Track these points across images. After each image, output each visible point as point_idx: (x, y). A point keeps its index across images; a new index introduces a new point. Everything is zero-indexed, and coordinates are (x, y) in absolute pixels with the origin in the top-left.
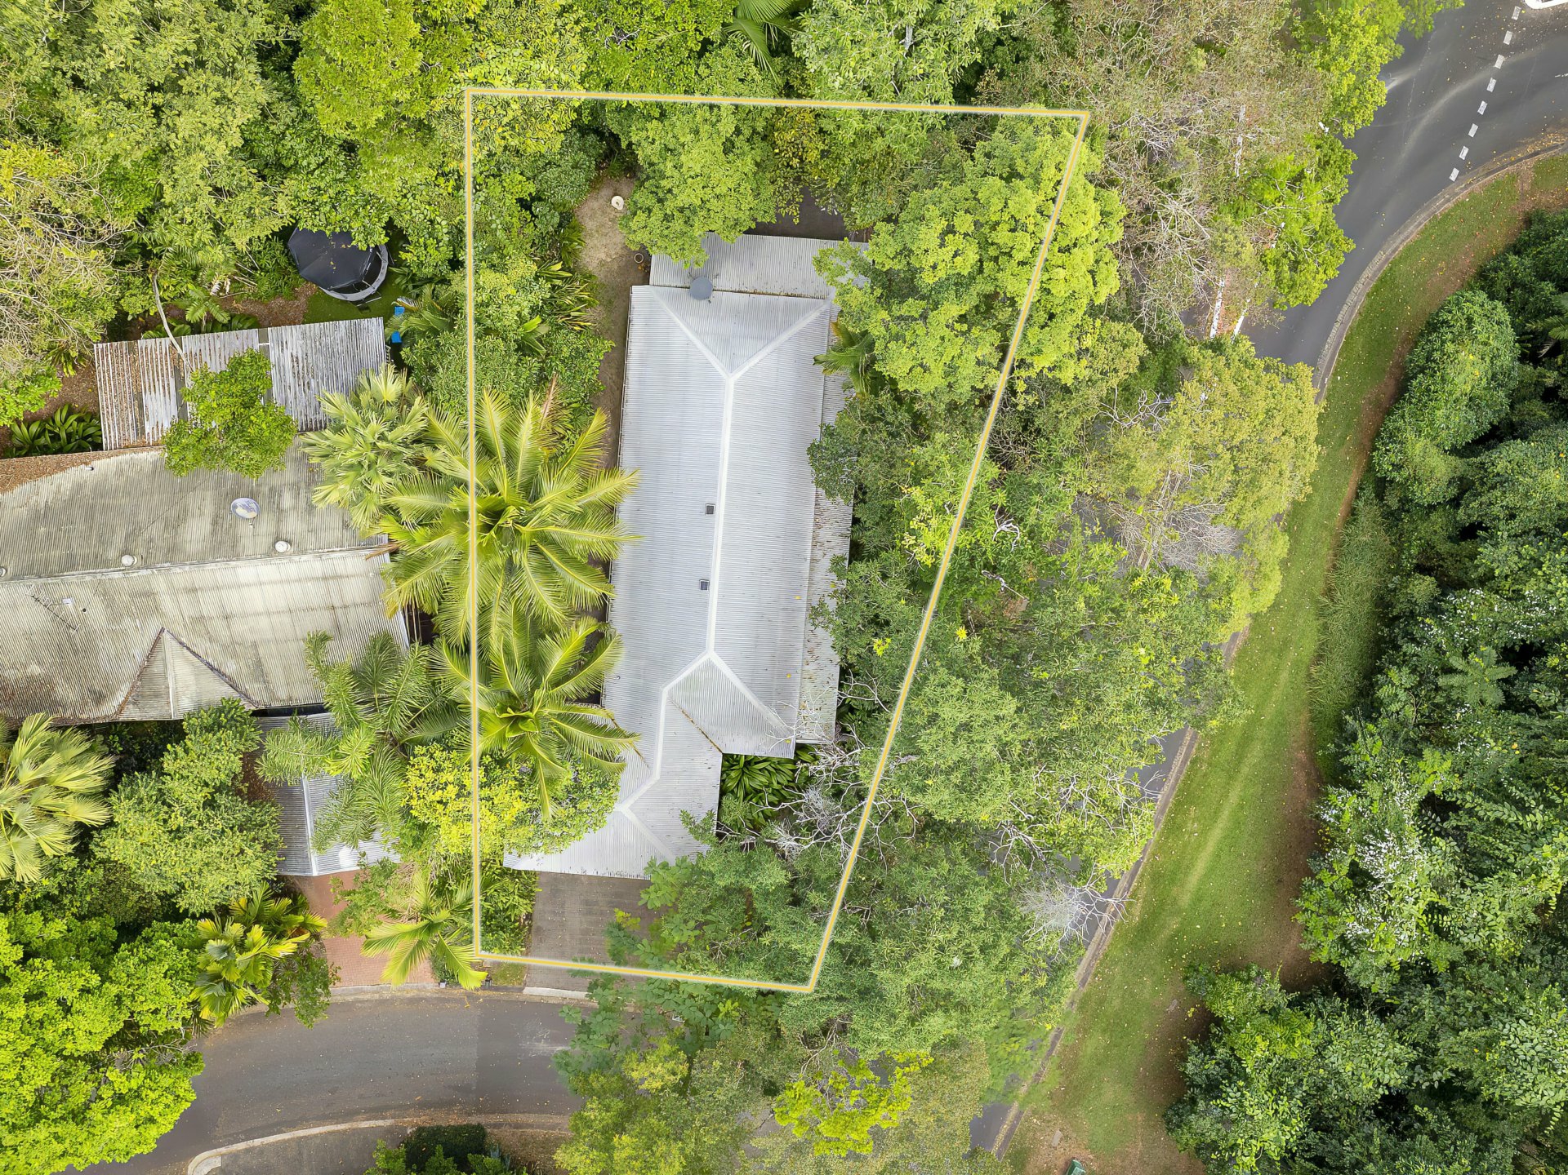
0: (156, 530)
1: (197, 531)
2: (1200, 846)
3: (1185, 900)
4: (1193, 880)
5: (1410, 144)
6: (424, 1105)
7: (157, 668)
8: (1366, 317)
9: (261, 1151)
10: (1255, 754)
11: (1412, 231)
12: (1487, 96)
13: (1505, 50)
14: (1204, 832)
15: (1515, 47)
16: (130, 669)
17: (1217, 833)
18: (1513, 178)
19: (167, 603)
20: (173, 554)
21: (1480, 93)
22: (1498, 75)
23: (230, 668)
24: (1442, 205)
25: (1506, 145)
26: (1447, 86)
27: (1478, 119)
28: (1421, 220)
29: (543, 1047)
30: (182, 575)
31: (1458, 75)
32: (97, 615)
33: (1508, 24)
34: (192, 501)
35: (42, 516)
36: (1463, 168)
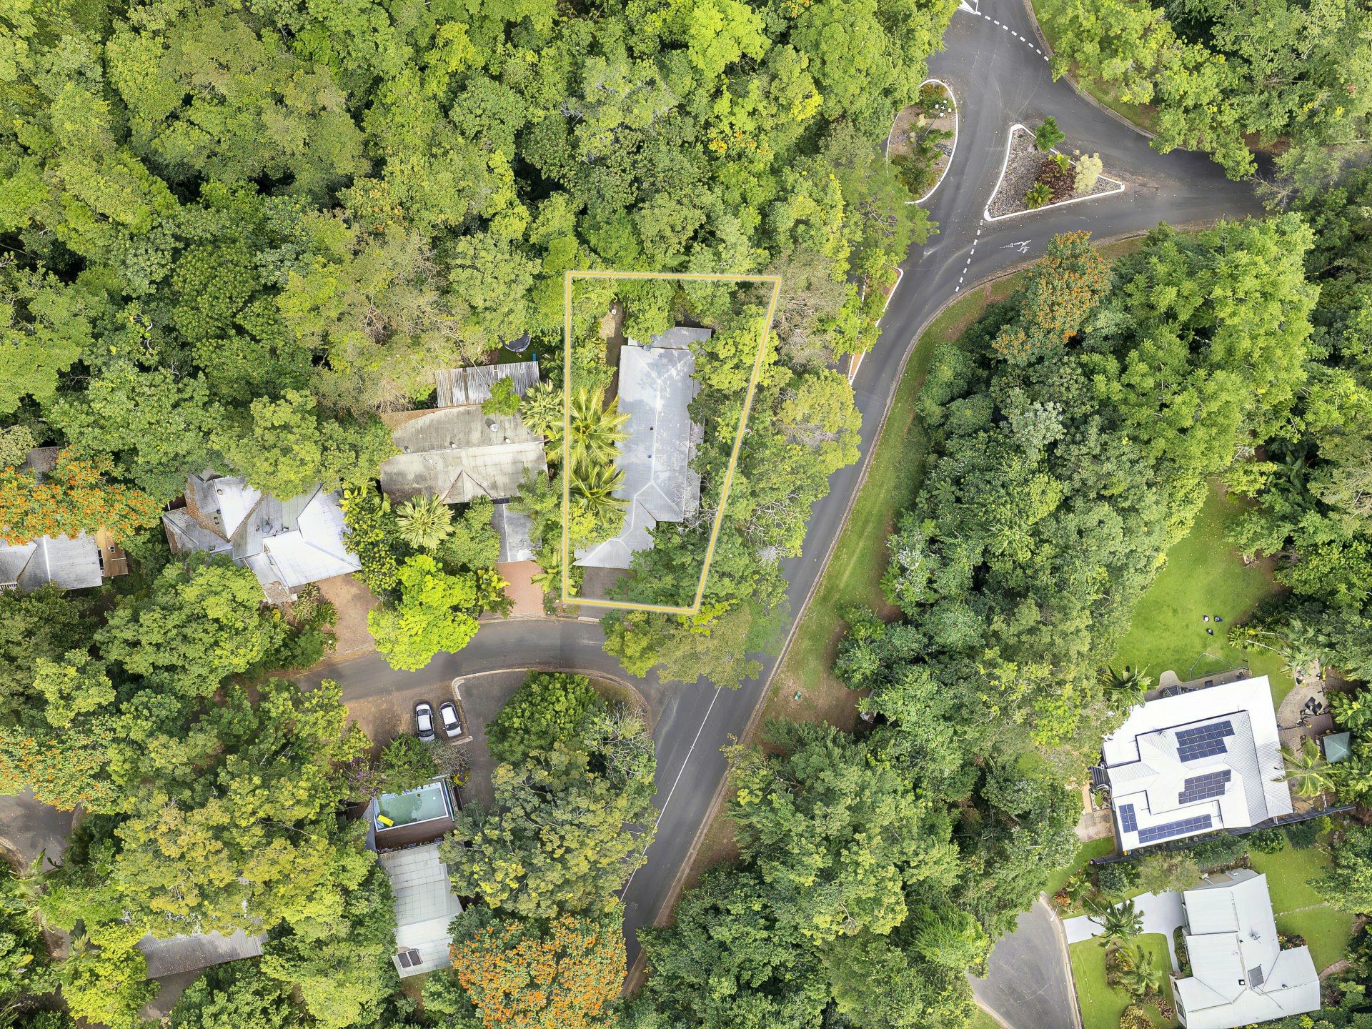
0: (461, 436)
1: (476, 436)
2: (847, 565)
3: (842, 586)
4: (845, 578)
5: (937, 278)
6: (540, 663)
7: (459, 484)
8: (918, 350)
9: (479, 678)
10: (870, 527)
11: (939, 313)
12: (971, 256)
13: (978, 238)
14: (849, 559)
15: (982, 236)
16: (449, 485)
17: (854, 559)
18: (982, 290)
19: (465, 461)
20: (468, 444)
21: (968, 255)
22: (974, 247)
23: (485, 484)
24: (951, 302)
25: (979, 276)
26: (954, 253)
27: (967, 266)
28: (943, 308)
29: (585, 642)
30: (472, 451)
31: (958, 248)
32: (440, 466)
33: (978, 227)
34: (473, 426)
35: (421, 431)
36: (960, 285)
